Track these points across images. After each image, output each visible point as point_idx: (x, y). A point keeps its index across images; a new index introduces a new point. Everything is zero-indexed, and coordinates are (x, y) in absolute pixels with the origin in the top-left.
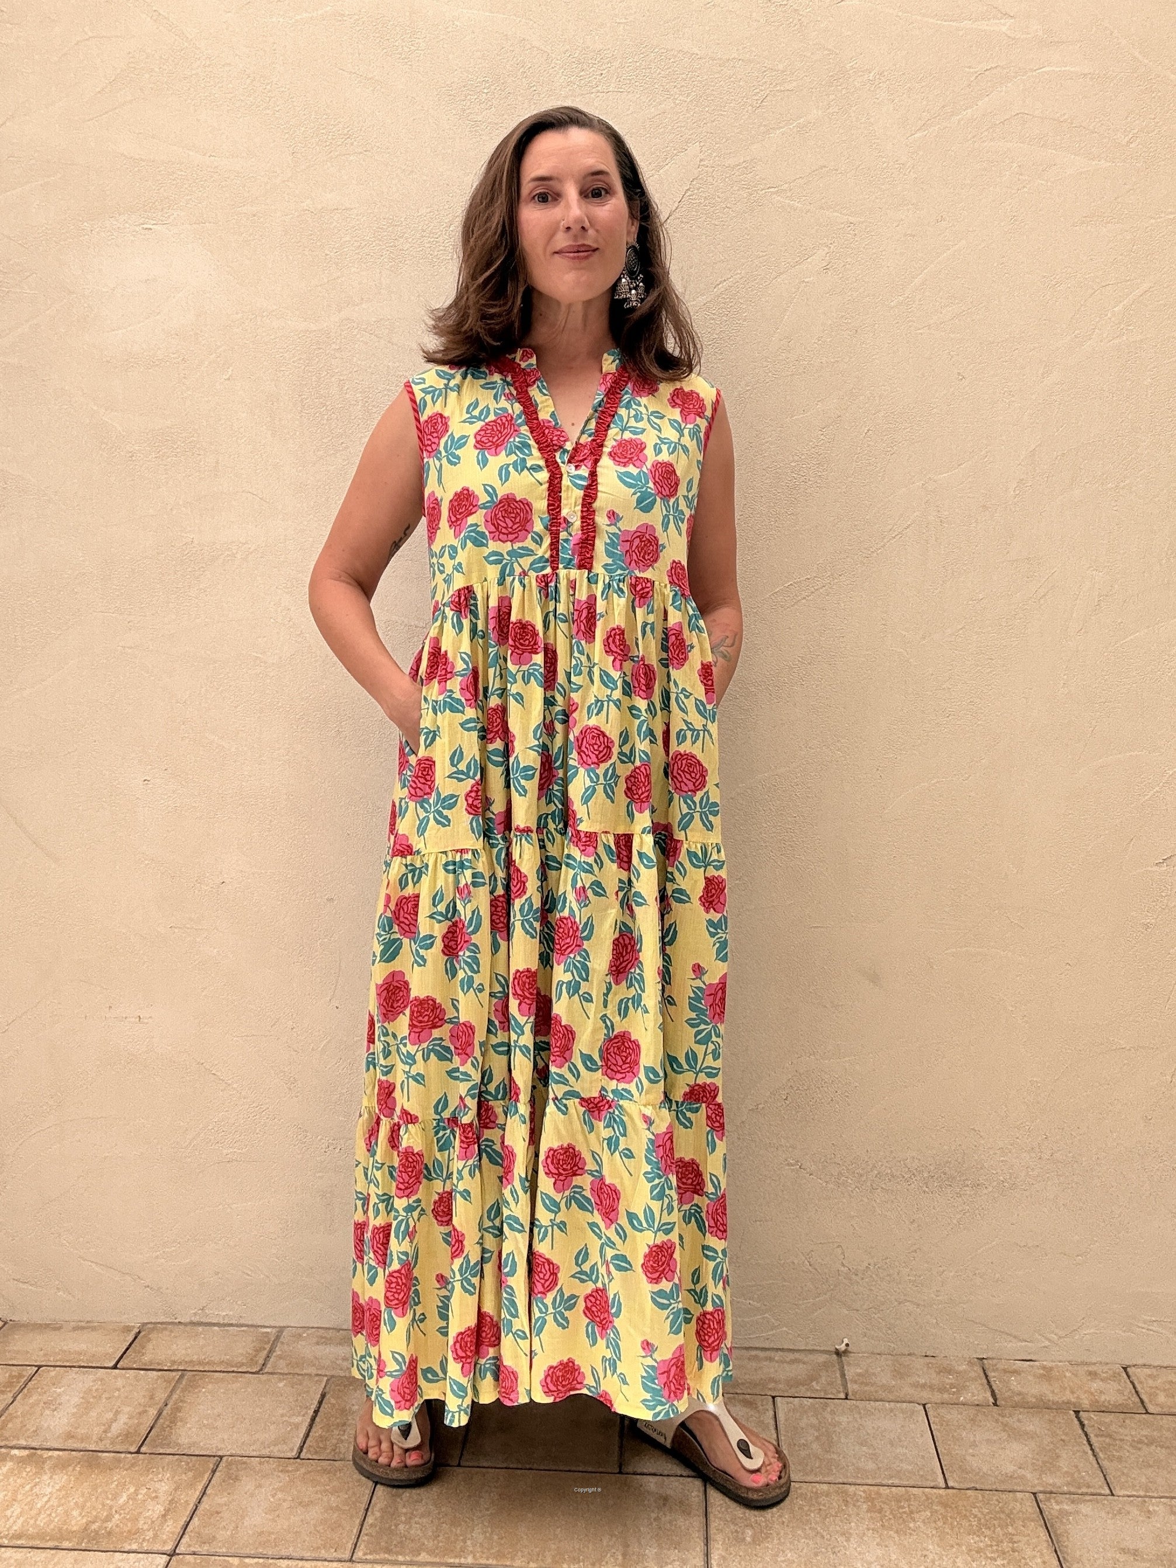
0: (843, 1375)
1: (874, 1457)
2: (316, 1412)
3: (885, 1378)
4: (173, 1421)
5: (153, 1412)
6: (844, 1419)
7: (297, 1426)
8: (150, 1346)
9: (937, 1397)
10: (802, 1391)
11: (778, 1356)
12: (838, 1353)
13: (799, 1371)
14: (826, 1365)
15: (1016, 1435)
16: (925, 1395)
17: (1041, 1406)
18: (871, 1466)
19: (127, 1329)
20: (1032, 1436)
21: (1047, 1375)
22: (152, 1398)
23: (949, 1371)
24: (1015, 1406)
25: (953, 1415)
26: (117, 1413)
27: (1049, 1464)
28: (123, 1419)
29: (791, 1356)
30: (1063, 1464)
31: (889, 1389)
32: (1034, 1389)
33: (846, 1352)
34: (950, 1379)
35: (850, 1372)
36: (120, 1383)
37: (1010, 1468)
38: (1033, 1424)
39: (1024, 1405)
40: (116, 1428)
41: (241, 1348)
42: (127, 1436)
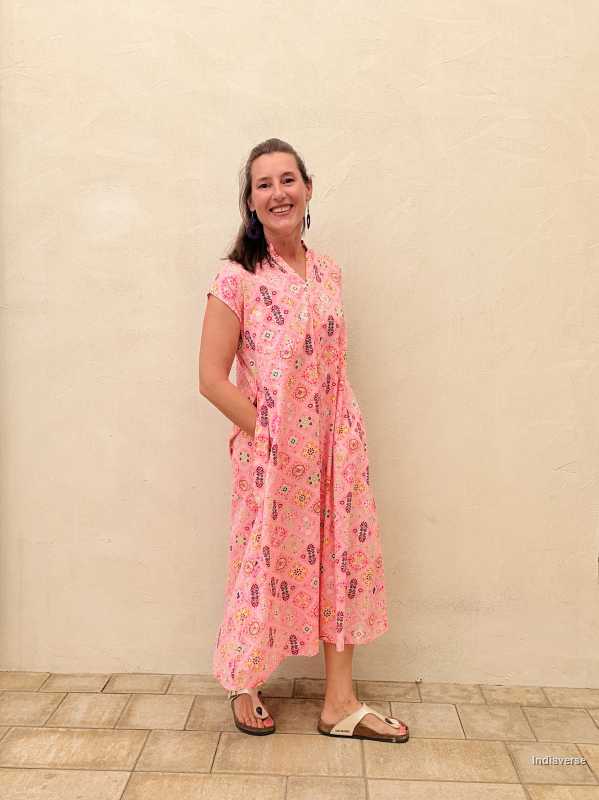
0: (419, 693)
1: (434, 727)
2: (191, 710)
3: (437, 694)
4: (128, 715)
5: (120, 711)
6: (421, 711)
7: (183, 717)
8: (116, 683)
9: (460, 701)
10: (402, 699)
11: (391, 684)
12: (417, 683)
13: (400, 691)
14: (412, 688)
15: (494, 716)
16: (455, 700)
17: (506, 705)
18: (433, 730)
19: (106, 676)
20: (503, 717)
21: (508, 691)
22: (118, 705)
23: (464, 690)
24: (495, 705)
25: (467, 709)
26: (104, 712)
27: (509, 728)
28: (106, 714)
29: (396, 684)
30: (516, 728)
31: (439, 698)
32: (502, 697)
33: (420, 683)
34: (465, 693)
35: (423, 691)
36: (104, 699)
37: (492, 731)
38: (503, 712)
39: (498, 704)
40: (104, 719)
41: (156, 684)
42: (109, 722)
